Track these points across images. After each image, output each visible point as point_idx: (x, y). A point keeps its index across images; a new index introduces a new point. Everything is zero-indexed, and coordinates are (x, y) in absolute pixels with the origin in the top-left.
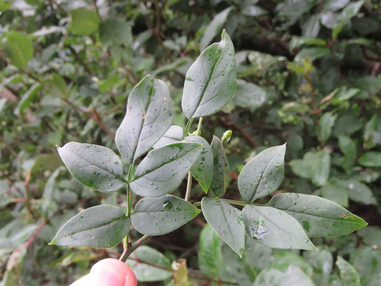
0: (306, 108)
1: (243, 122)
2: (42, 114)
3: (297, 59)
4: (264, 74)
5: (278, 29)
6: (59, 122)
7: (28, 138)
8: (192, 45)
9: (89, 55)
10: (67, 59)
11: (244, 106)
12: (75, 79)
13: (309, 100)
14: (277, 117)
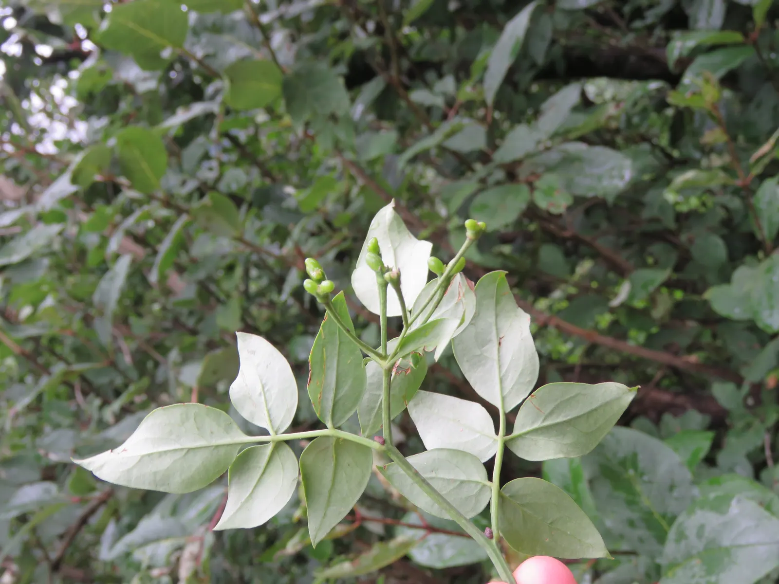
0: (722, 177)
1: (596, 227)
2: (201, 275)
3: (687, 79)
4: (622, 124)
5: (638, 24)
6: (232, 284)
7: (177, 323)
8: (468, 91)
9: (267, 144)
10: (225, 158)
11: (590, 194)
12: (249, 197)
13: (726, 159)
14: (664, 206)
